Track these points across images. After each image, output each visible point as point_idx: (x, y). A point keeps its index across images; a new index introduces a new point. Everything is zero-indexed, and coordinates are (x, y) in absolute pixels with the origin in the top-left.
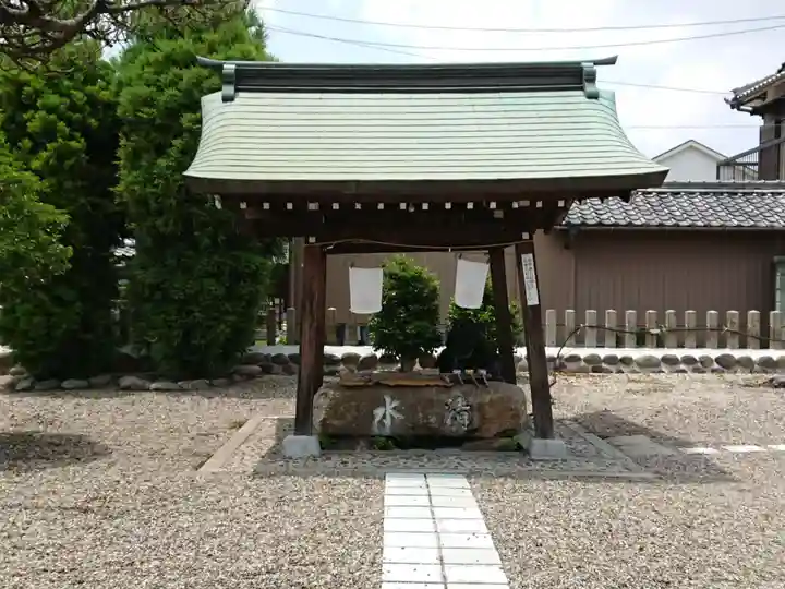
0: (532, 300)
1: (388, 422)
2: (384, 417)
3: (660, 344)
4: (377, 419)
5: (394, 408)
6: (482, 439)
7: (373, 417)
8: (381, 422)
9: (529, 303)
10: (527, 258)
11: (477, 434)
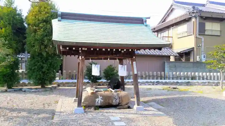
0: (136, 73)
1: (99, 102)
2: (98, 101)
3: (146, 79)
4: (97, 102)
5: (101, 99)
6: (121, 105)
7: (96, 101)
8: (98, 102)
9: (135, 73)
10: (134, 63)
11: (120, 104)
